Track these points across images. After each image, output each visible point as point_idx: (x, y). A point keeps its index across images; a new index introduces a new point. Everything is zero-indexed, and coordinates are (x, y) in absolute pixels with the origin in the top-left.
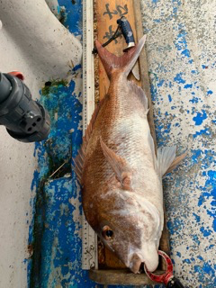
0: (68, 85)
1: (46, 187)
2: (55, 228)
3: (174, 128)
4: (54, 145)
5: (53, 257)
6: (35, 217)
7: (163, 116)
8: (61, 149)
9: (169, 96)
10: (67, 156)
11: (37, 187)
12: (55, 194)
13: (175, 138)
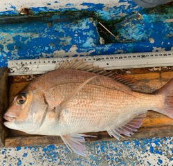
1: (88, 19)
2: (48, 33)
3: (156, 158)
4: (134, 23)
5: (22, 34)
8: (130, 31)
10: (122, 38)
11: (87, 10)
12: (81, 30)
13: (144, 159)
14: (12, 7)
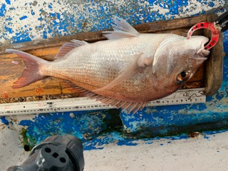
0: (26, 127)
1: (131, 131)
2: (170, 115)
3: (54, 9)
4: (90, 131)
6: (162, 136)
7: (44, 22)
8: (92, 123)
9: (21, 19)
11: (133, 139)
12: (137, 120)
13: (64, 6)
14: (207, 138)
